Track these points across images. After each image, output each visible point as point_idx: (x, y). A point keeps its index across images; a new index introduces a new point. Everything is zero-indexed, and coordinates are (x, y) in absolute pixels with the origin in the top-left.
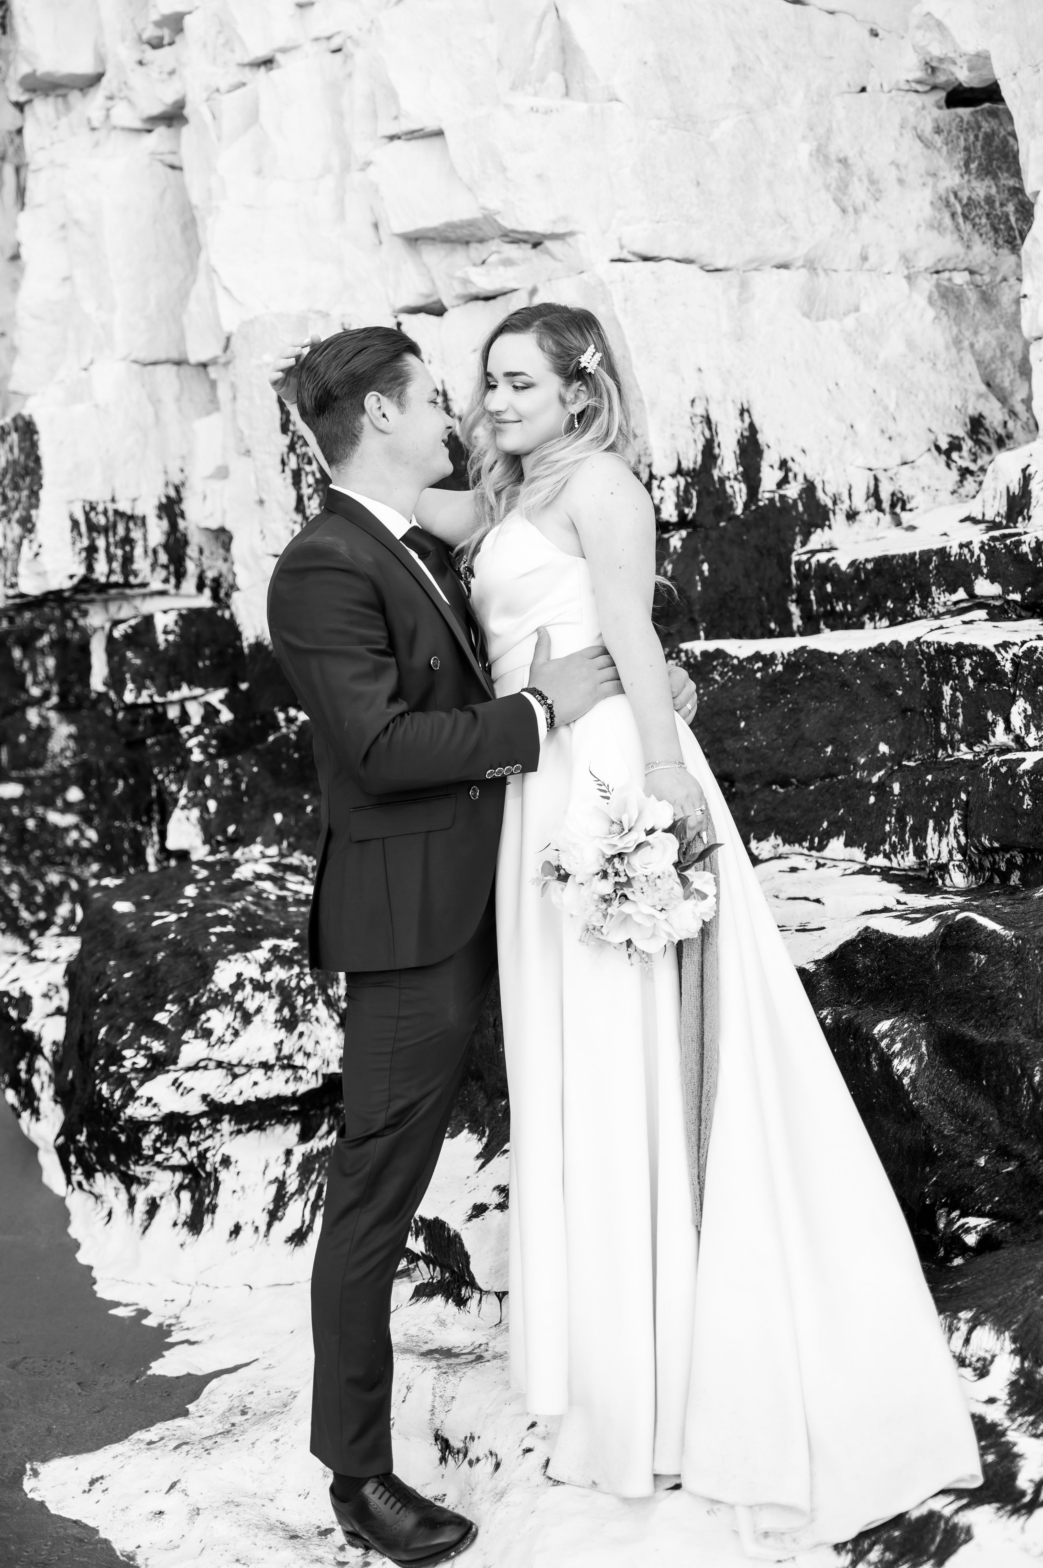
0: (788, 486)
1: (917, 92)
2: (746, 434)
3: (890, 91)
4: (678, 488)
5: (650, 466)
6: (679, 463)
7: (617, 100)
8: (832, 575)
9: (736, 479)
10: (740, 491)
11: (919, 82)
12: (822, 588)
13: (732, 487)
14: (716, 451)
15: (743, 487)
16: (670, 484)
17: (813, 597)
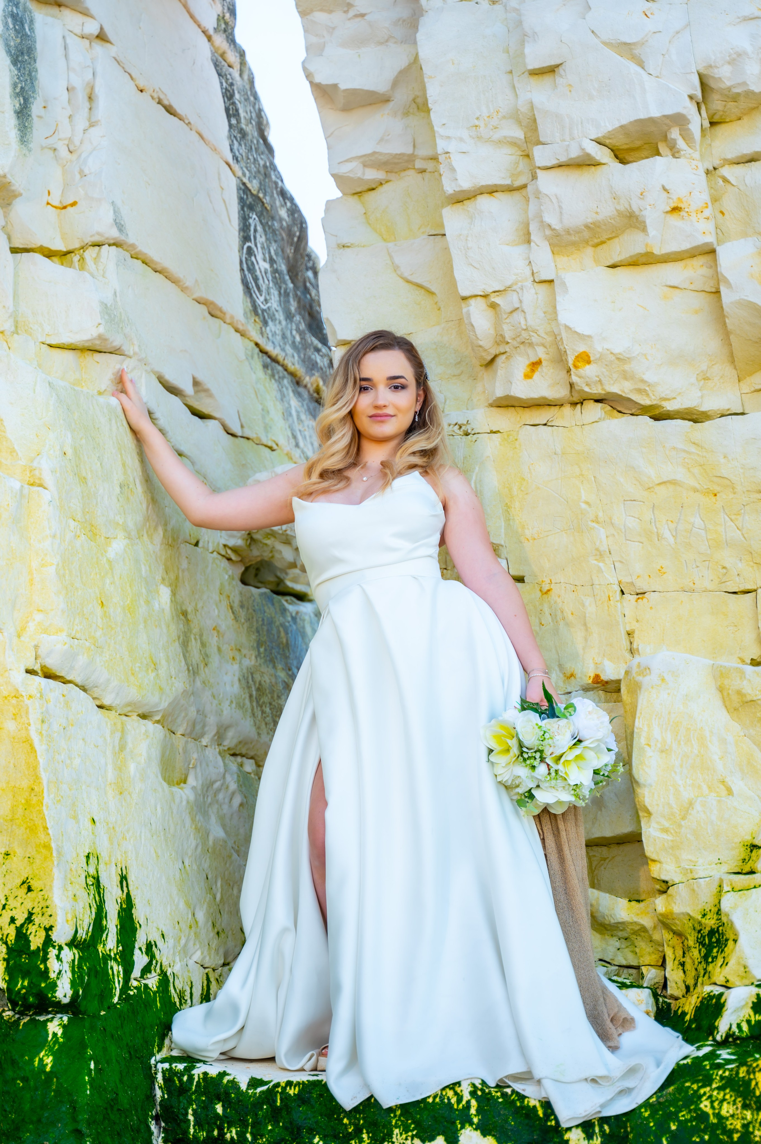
0: (149, 975)
1: (229, 559)
2: (124, 906)
3: (212, 553)
4: (73, 961)
5: (48, 929)
6: (76, 931)
7: (40, 485)
8: (227, 1094)
9: (115, 959)
10: (119, 972)
11: (234, 550)
12: (208, 1107)
13: (112, 968)
14: (104, 922)
15: (121, 969)
16: (68, 955)
17: (191, 1118)
